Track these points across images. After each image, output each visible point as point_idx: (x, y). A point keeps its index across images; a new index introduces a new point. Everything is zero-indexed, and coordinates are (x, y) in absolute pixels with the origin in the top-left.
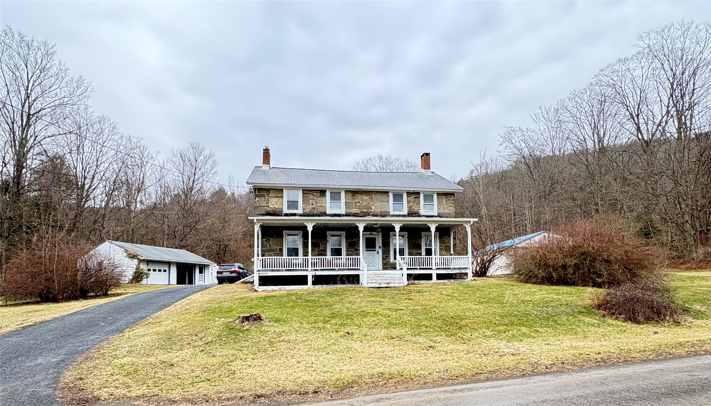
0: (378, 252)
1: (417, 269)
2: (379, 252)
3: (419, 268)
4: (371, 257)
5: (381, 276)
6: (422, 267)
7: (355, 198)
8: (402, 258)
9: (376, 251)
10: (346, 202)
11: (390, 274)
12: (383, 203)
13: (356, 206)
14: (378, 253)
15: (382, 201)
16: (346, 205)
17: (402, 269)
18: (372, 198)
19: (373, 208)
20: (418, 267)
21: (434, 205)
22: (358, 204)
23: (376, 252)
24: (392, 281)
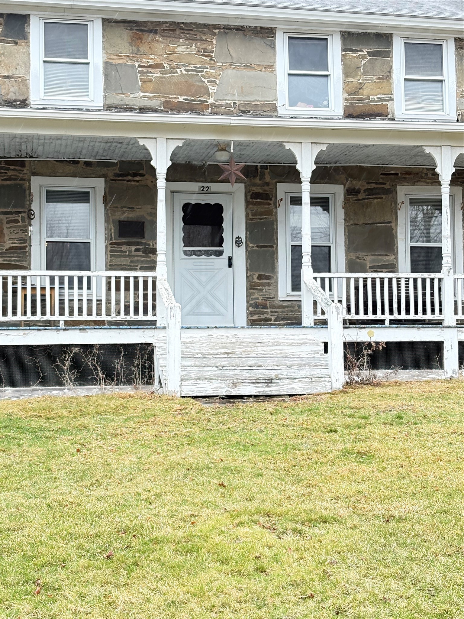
0: (230, 259)
1: (382, 322)
2: (235, 262)
3: (392, 322)
4: (204, 279)
5: (238, 351)
6: (403, 316)
7: (144, 48)
8: (323, 280)
9: (225, 256)
10: (107, 65)
11: (278, 344)
12: (251, 73)
13: (146, 80)
14: (230, 265)
15: (248, 66)
16: (107, 75)
17: (324, 323)
18: (207, 53)
19: (212, 89)
20: (387, 317)
21: (446, 85)
22: (156, 74)
23: (223, 260)
24: (284, 373)
